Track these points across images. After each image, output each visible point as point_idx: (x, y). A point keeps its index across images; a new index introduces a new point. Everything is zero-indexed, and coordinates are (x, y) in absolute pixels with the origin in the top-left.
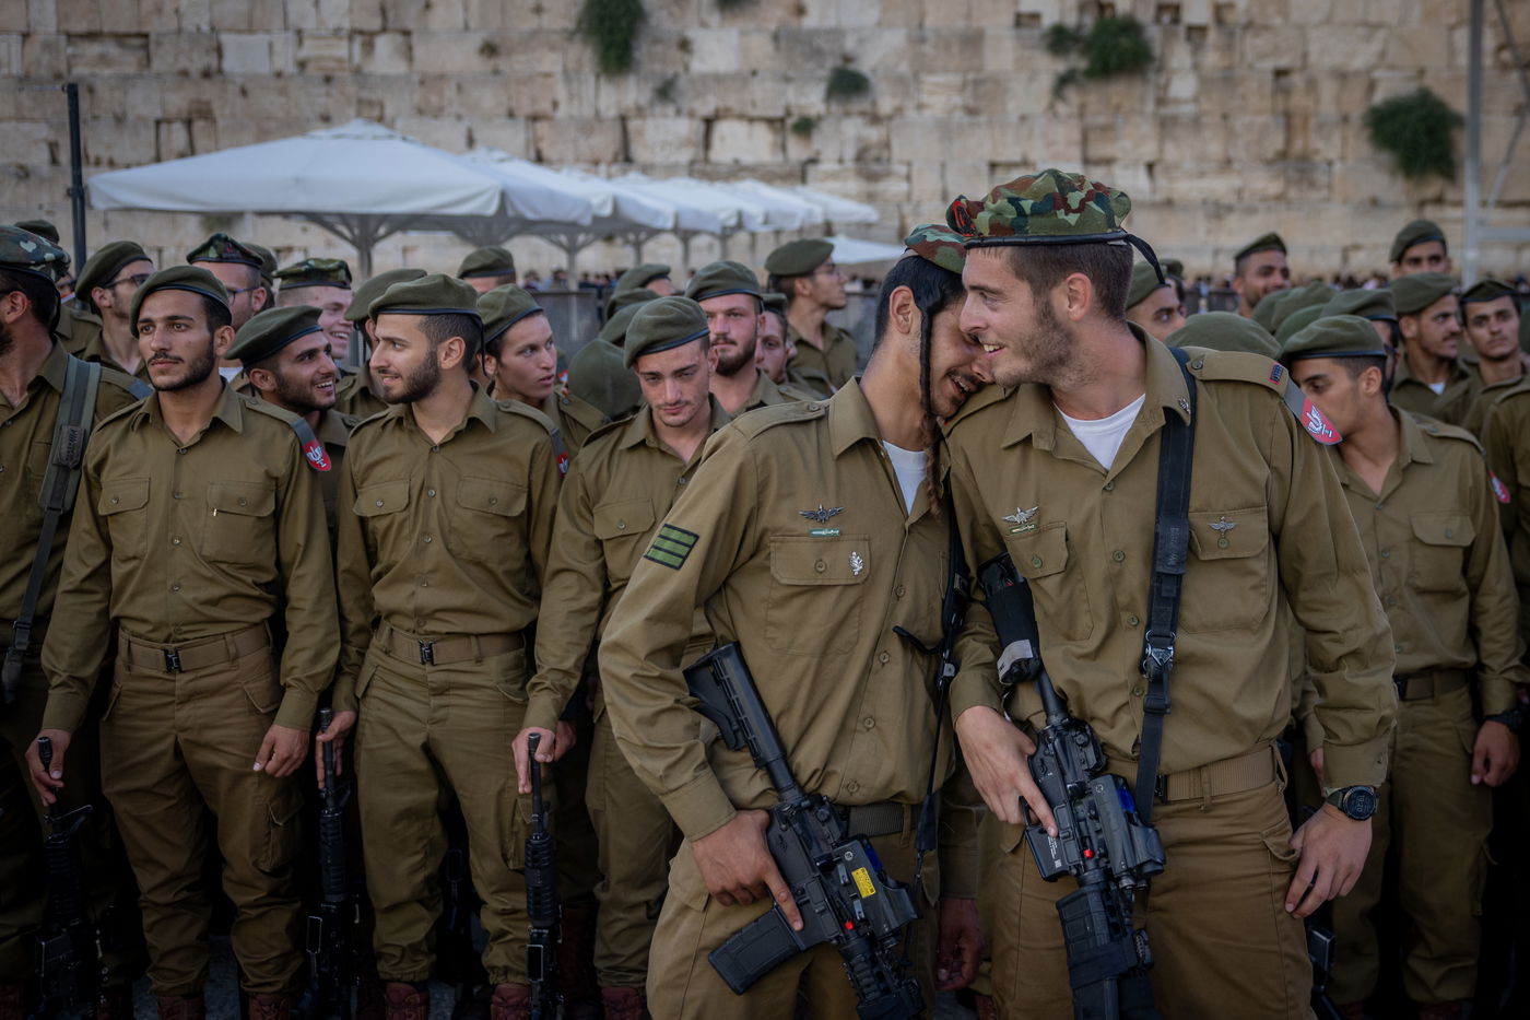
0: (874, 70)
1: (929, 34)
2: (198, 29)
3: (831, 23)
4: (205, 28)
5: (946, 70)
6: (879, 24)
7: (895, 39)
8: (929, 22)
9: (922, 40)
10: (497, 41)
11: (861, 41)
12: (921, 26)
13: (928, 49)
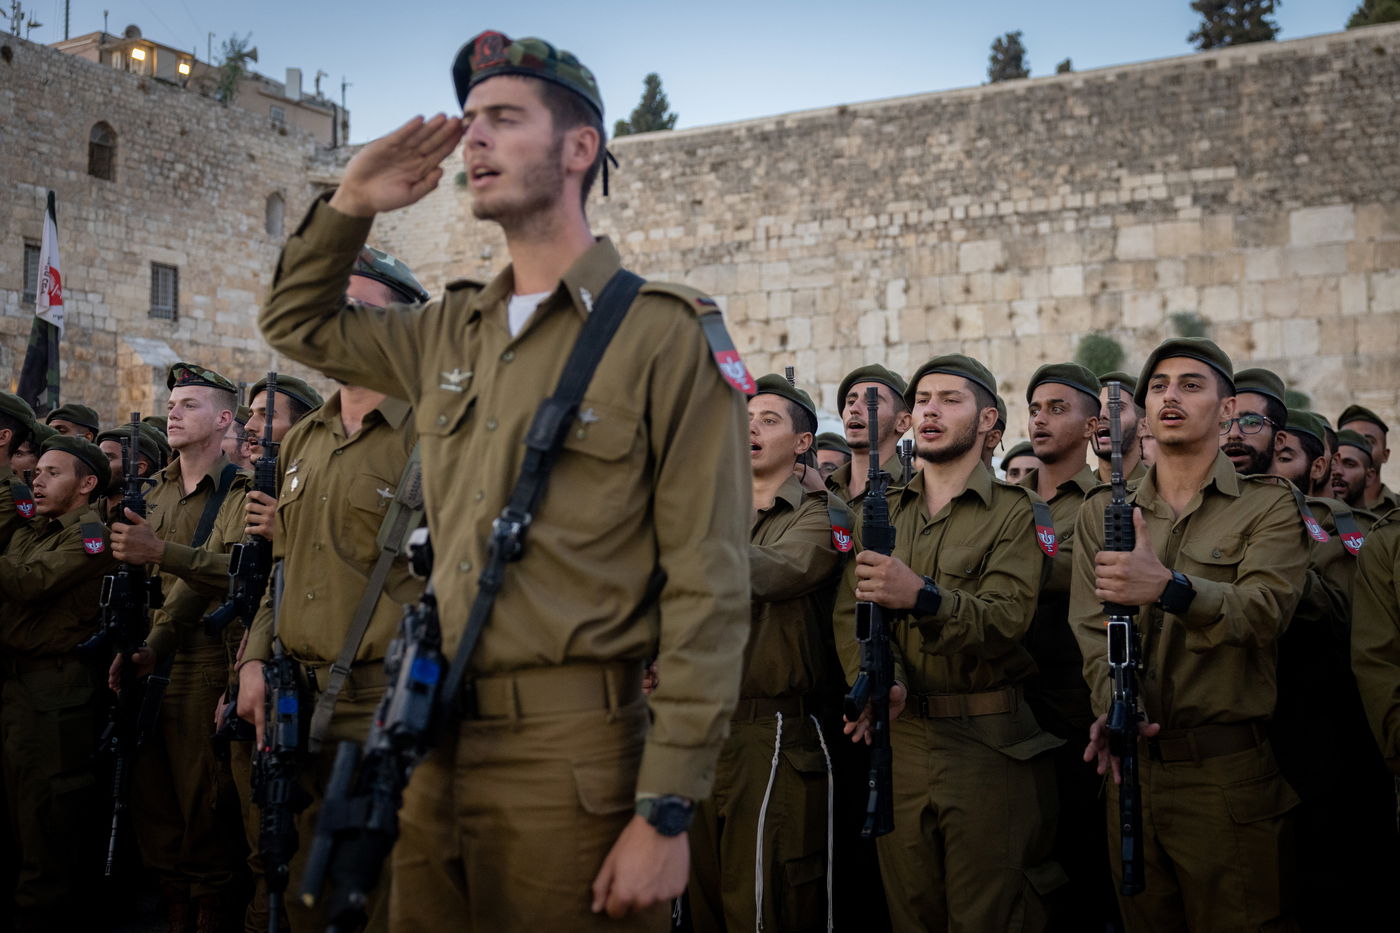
0: (1315, 391)
1: (1363, 359)
2: (808, 382)
3: (1277, 354)
4: (812, 381)
5: (1378, 388)
6: (1319, 353)
7: (1333, 364)
8: (1362, 349)
9: (1357, 365)
10: (1012, 381)
11: (1303, 368)
12: (1356, 352)
13: (1362, 371)
